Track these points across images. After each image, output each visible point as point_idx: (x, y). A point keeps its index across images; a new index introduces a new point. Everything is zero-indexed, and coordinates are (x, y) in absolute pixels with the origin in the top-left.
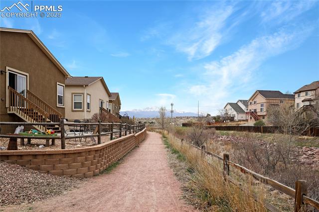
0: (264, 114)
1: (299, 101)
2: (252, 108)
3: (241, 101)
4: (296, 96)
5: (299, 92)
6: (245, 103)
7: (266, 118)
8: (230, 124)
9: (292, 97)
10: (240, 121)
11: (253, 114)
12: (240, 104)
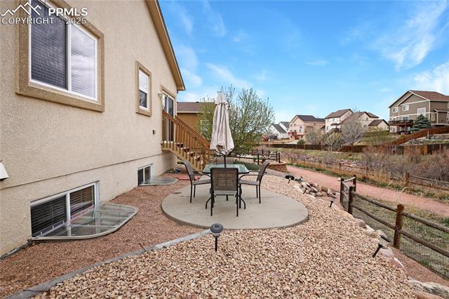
0: (303, 134)
1: (329, 125)
2: (292, 129)
3: (282, 123)
4: (326, 120)
5: (328, 118)
6: (286, 124)
7: (304, 137)
8: (276, 142)
9: (323, 121)
10: (283, 139)
11: (294, 134)
12: (282, 125)
